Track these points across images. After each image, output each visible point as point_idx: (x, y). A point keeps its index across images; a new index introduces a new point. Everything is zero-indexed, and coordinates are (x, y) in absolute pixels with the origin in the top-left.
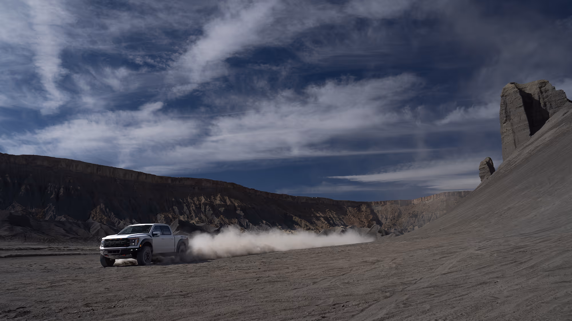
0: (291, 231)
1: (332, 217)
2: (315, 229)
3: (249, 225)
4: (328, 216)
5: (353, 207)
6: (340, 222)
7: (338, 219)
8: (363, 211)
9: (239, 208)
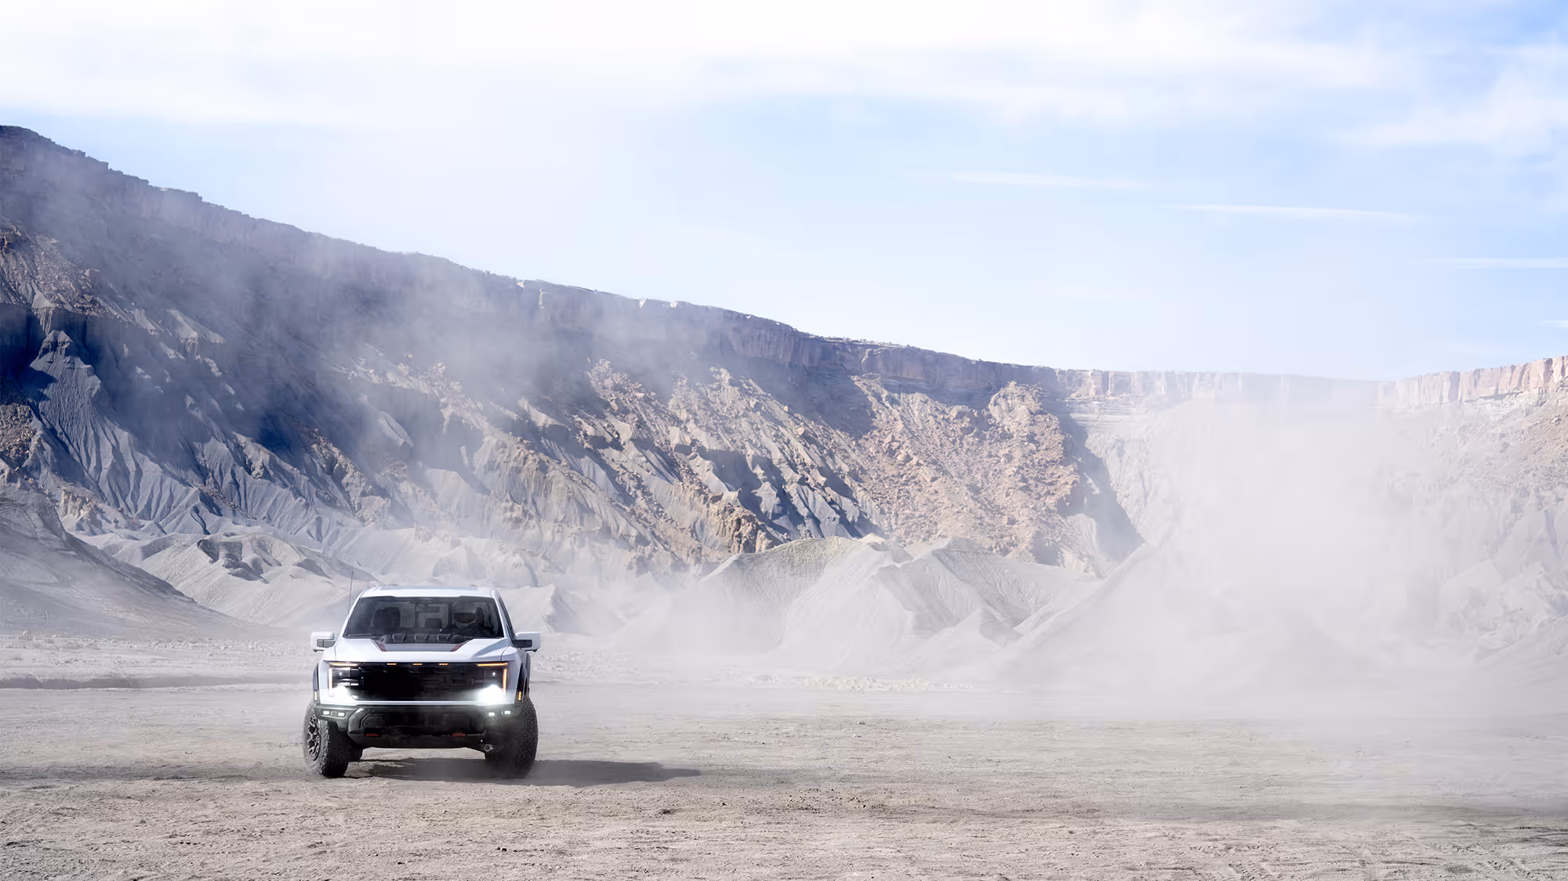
0: (463, 540)
1: (776, 456)
2: (641, 540)
3: (139, 472)
4: (750, 452)
5: (937, 392)
6: (832, 503)
7: (822, 480)
8: (1006, 436)
9: (63, 337)
